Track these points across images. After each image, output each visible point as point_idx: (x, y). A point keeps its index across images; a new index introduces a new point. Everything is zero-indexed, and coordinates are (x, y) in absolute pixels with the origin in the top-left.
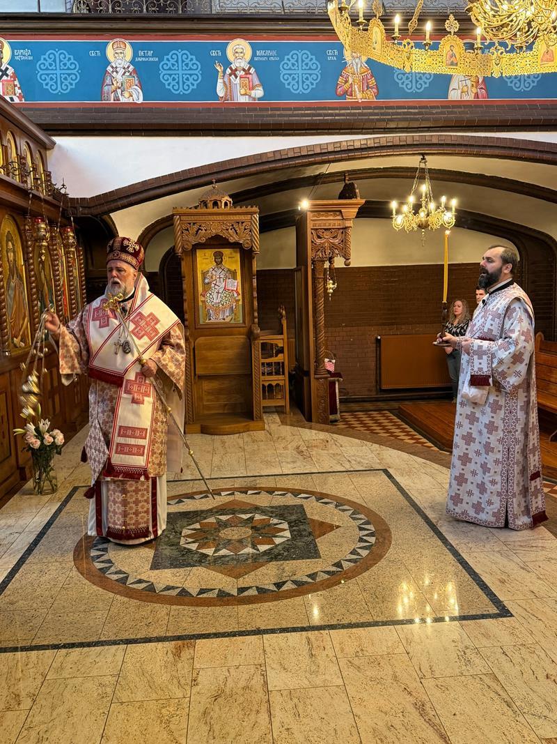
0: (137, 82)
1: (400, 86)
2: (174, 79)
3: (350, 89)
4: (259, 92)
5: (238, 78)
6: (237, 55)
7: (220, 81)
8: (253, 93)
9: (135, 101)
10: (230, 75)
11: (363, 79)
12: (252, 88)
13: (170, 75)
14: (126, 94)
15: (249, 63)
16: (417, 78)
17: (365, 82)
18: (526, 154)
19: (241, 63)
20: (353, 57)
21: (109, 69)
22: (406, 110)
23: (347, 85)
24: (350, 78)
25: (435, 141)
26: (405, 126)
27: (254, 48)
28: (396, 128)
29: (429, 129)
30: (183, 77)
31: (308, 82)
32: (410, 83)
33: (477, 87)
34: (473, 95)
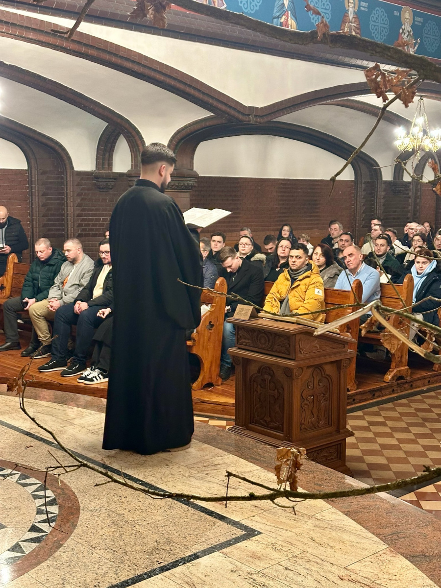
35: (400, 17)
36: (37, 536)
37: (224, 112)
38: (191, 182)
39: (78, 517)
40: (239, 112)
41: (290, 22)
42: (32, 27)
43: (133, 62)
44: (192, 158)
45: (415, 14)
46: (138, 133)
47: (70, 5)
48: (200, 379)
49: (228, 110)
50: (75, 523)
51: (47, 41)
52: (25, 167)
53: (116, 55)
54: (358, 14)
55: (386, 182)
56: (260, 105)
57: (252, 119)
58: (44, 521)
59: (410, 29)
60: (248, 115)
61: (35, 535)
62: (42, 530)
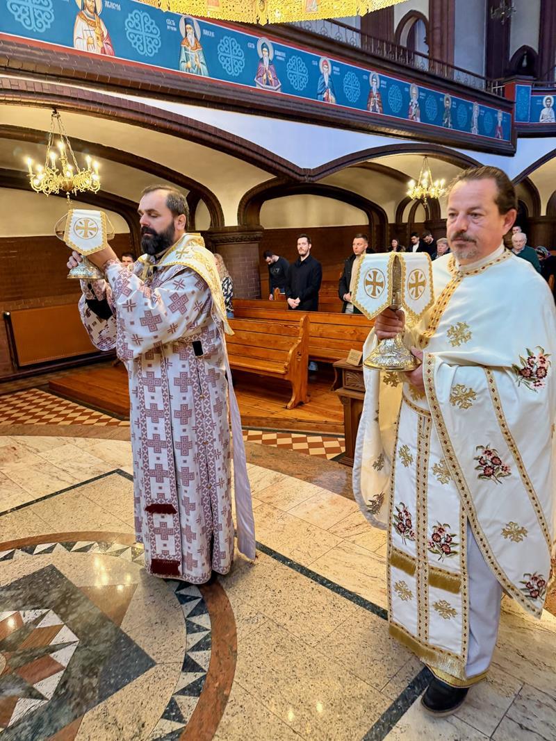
1: (16, 19)
16: (36, 15)
18: (158, 122)
22: (29, 50)
25: (66, 93)
26: (31, 69)
28: (19, 70)
29: (58, 77)
32: (27, 18)
33: (102, 41)
34: (100, 49)
35: (408, 94)
36: (194, 679)
37: (285, 174)
38: (259, 234)
39: (235, 635)
41: (330, 97)
42: (124, 107)
43: (210, 134)
44: (258, 215)
45: (420, 90)
46: (215, 197)
47: (153, 86)
49: (288, 171)
50: (234, 649)
51: (136, 119)
52: (128, 231)
54: (379, 90)
55: (391, 224)
56: (312, 167)
57: (307, 179)
58: (198, 647)
59: (417, 102)
60: (304, 176)
61: (191, 678)
62: (197, 665)
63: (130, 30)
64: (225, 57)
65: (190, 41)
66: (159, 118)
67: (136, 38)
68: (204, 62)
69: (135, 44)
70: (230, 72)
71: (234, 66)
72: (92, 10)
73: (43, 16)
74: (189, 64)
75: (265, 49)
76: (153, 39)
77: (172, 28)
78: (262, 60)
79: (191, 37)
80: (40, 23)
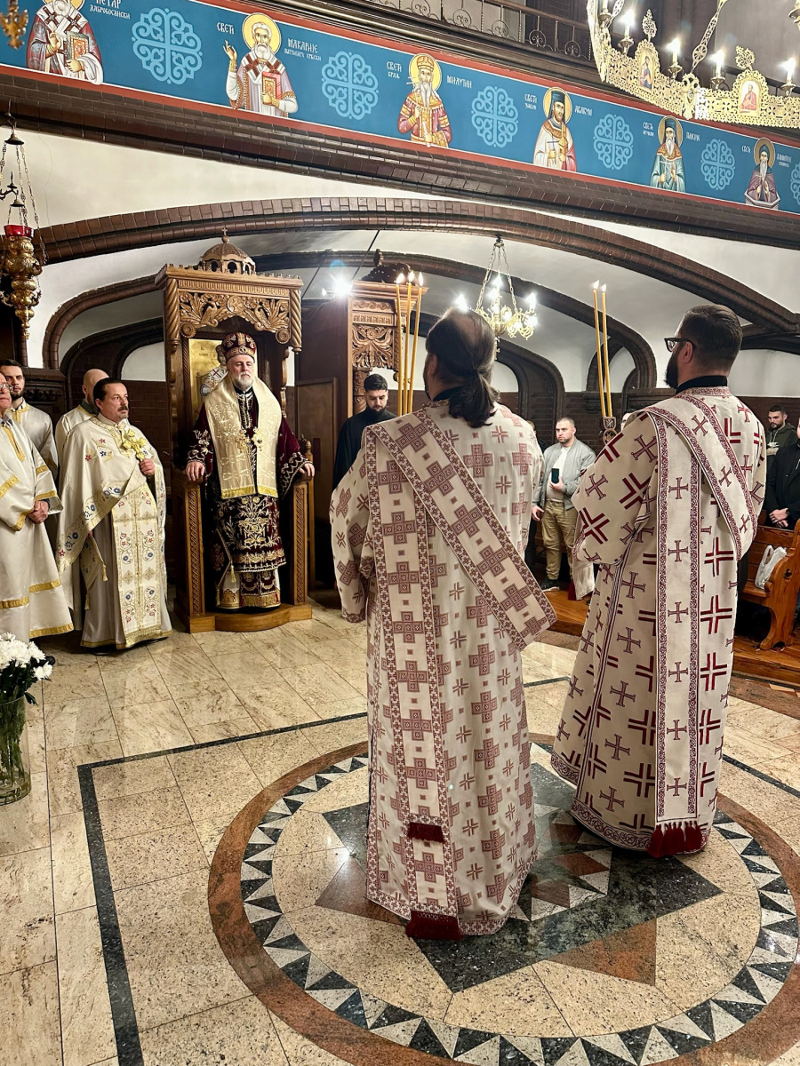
0: (92, 48)
1: (479, 134)
2: (157, 56)
3: (416, 126)
4: (290, 105)
5: (260, 75)
6: (259, 39)
7: (231, 74)
8: (282, 104)
9: (90, 80)
10: (248, 68)
11: (433, 114)
12: (281, 96)
13: (151, 48)
14: (74, 65)
15: (276, 55)
16: (499, 129)
17: (435, 119)
18: (613, 251)
19: (266, 54)
20: (421, 79)
21: (41, 13)
22: (487, 170)
23: (411, 120)
24: (416, 109)
25: (517, 218)
26: (486, 191)
27: (285, 34)
28: (473, 192)
29: (512, 199)
30: (172, 57)
31: (360, 104)
32: (490, 132)
33: (565, 155)
34: (561, 163)
36: (782, 919)
37: (767, 320)
40: (785, 320)
42: (576, 232)
43: (676, 267)
47: (618, 206)
48: (770, 636)
49: (774, 318)
51: (589, 248)
53: (658, 260)
57: (798, 329)
60: (795, 324)
61: (777, 916)
62: (779, 906)
63: (599, 139)
64: (710, 166)
65: (668, 147)
66: (616, 246)
67: (604, 148)
68: (682, 174)
69: (602, 155)
70: (713, 185)
71: (720, 177)
72: (560, 118)
73: (506, 129)
74: (663, 178)
75: (764, 153)
76: (624, 148)
77: (648, 133)
78: (758, 168)
79: (670, 144)
80: (502, 136)
